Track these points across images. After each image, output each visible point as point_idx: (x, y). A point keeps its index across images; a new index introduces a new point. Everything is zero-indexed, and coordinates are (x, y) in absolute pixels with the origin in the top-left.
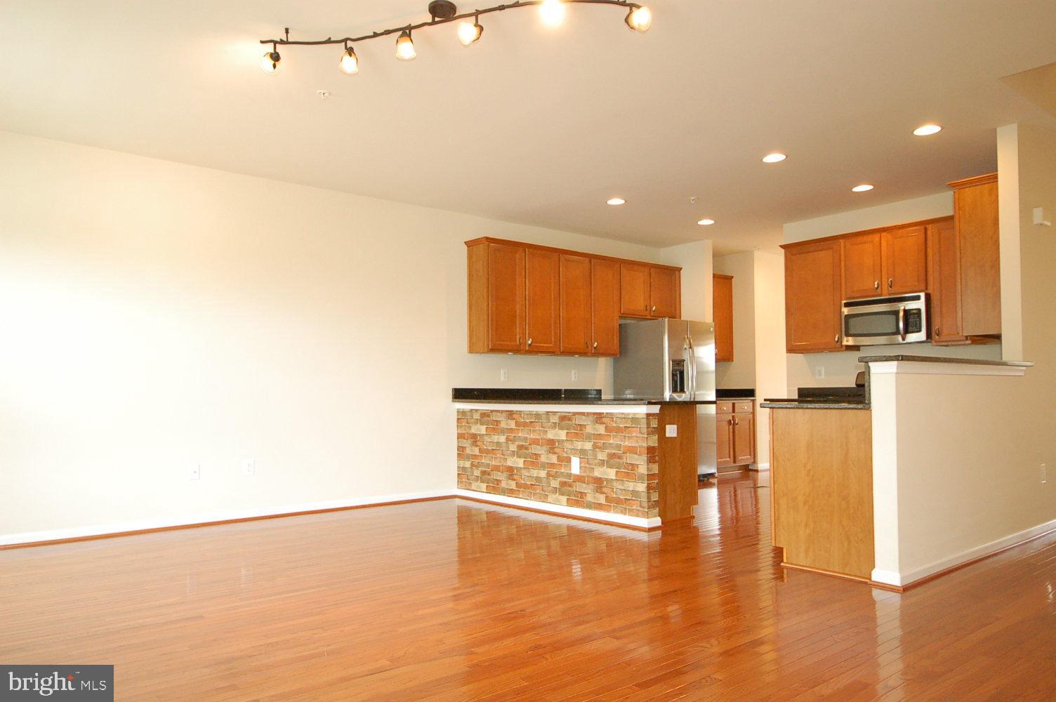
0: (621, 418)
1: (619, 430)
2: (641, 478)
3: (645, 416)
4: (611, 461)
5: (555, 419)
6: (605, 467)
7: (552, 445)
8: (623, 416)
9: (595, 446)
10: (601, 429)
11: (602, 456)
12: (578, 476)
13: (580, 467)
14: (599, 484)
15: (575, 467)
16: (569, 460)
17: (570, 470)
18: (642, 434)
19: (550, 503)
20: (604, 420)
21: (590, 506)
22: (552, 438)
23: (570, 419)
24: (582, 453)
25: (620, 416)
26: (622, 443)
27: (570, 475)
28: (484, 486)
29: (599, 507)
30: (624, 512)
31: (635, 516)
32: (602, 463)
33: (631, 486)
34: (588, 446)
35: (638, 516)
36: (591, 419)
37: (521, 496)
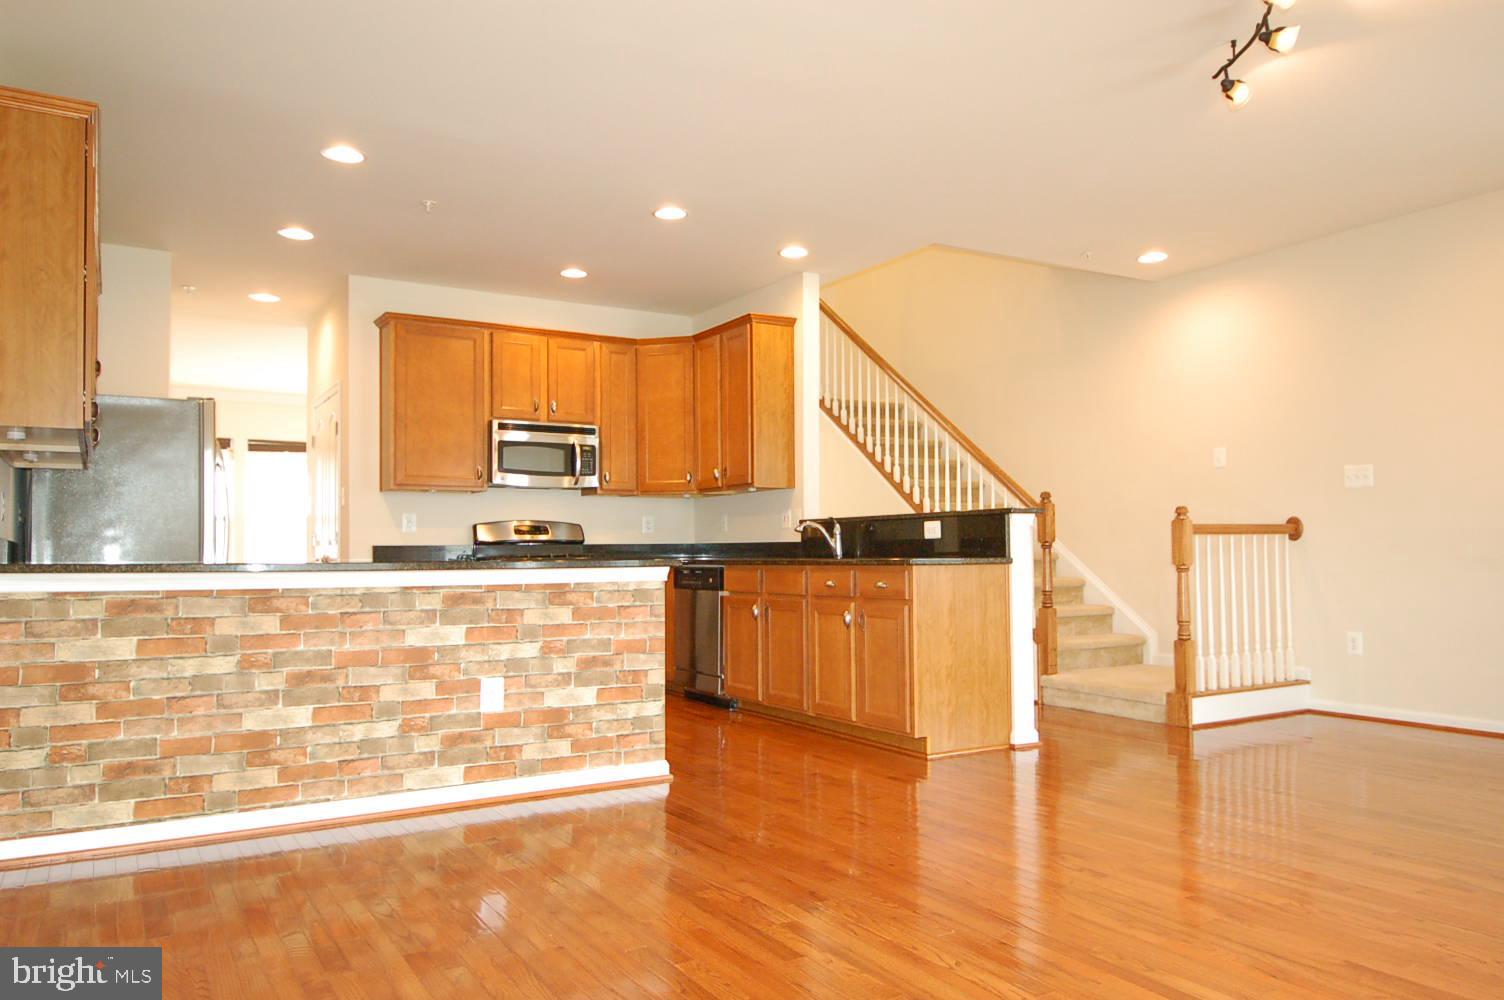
0: (610, 592)
1: (603, 613)
2: (652, 694)
3: (663, 586)
4: (588, 673)
5: (435, 603)
6: (572, 686)
7: (418, 662)
8: (616, 588)
9: (547, 650)
10: (564, 616)
11: (561, 666)
12: (500, 715)
13: (506, 697)
14: (555, 722)
15: (493, 697)
16: (474, 686)
17: (479, 706)
18: (656, 616)
19: (409, 790)
20: (570, 597)
21: (531, 769)
22: (419, 644)
23: (477, 600)
24: (513, 668)
25: (609, 588)
26: (612, 637)
27: (475, 719)
28: (124, 808)
29: (557, 764)
30: (615, 760)
31: (639, 762)
32: (565, 679)
33: (631, 710)
34: (529, 650)
35: (645, 759)
36: (540, 597)
37: (299, 798)
